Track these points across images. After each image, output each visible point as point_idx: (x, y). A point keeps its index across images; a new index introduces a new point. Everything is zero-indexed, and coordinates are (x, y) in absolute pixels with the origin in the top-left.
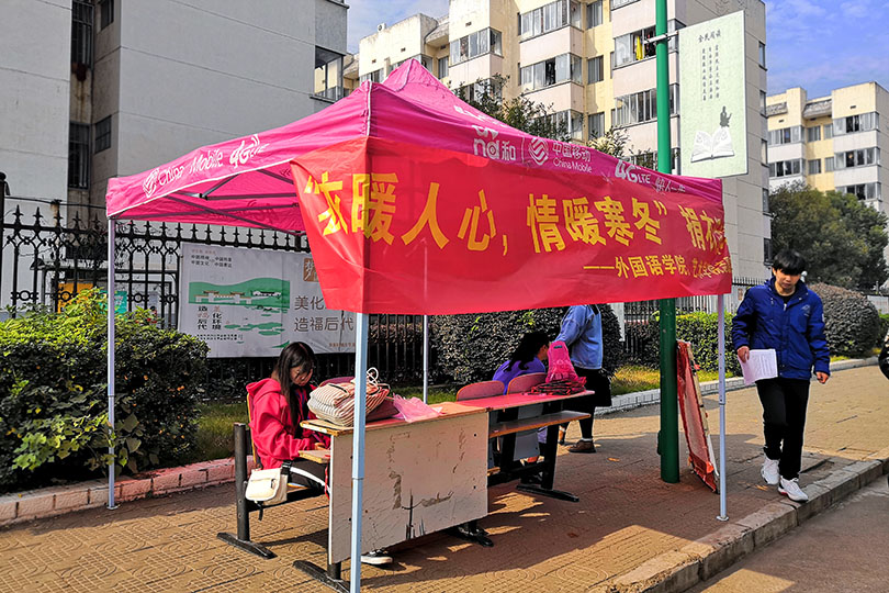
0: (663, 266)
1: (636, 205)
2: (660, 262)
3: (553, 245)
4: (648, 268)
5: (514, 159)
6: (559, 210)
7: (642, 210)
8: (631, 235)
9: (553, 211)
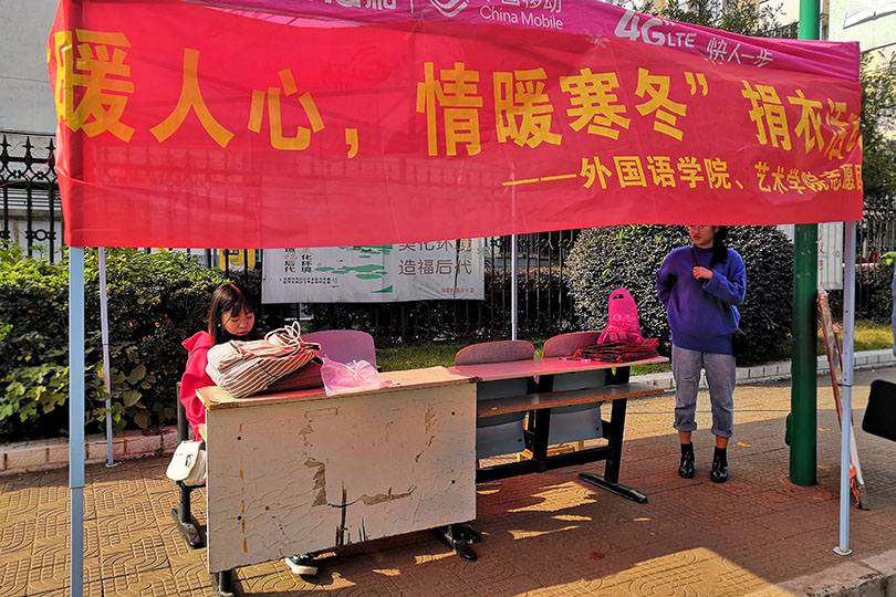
0: (677, 174)
1: (645, 79)
2: (674, 166)
3: (461, 147)
4: (648, 174)
5: (393, 7)
6: (485, 89)
7: (657, 87)
8: (625, 124)
9: (473, 89)
